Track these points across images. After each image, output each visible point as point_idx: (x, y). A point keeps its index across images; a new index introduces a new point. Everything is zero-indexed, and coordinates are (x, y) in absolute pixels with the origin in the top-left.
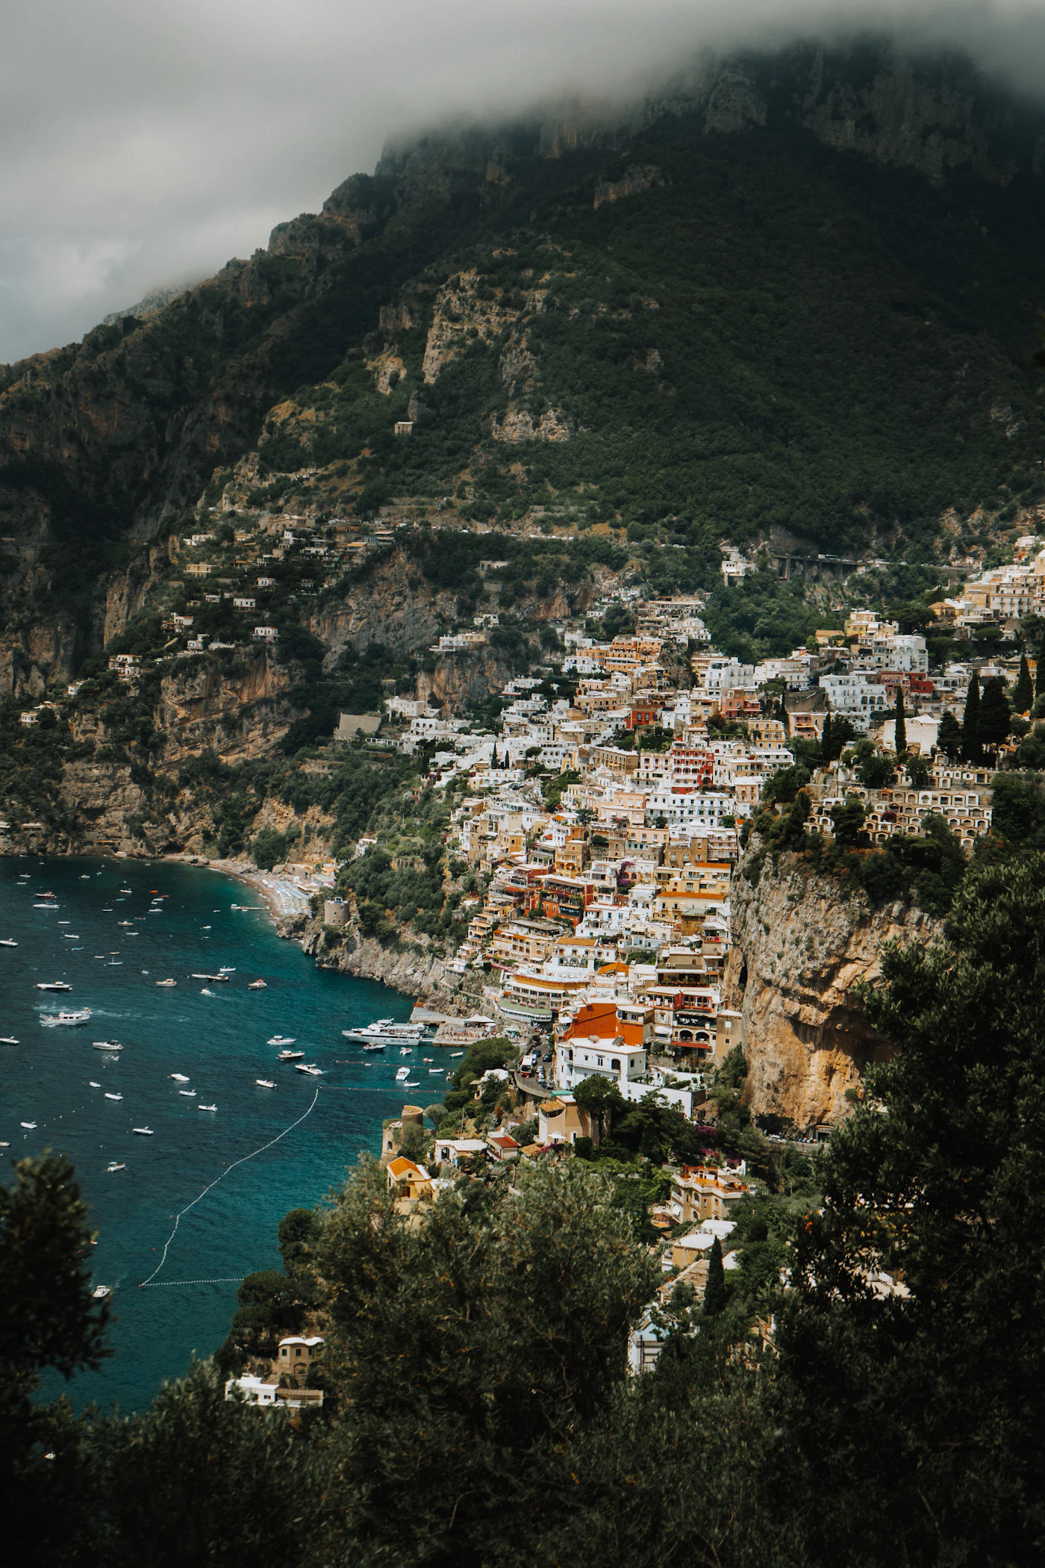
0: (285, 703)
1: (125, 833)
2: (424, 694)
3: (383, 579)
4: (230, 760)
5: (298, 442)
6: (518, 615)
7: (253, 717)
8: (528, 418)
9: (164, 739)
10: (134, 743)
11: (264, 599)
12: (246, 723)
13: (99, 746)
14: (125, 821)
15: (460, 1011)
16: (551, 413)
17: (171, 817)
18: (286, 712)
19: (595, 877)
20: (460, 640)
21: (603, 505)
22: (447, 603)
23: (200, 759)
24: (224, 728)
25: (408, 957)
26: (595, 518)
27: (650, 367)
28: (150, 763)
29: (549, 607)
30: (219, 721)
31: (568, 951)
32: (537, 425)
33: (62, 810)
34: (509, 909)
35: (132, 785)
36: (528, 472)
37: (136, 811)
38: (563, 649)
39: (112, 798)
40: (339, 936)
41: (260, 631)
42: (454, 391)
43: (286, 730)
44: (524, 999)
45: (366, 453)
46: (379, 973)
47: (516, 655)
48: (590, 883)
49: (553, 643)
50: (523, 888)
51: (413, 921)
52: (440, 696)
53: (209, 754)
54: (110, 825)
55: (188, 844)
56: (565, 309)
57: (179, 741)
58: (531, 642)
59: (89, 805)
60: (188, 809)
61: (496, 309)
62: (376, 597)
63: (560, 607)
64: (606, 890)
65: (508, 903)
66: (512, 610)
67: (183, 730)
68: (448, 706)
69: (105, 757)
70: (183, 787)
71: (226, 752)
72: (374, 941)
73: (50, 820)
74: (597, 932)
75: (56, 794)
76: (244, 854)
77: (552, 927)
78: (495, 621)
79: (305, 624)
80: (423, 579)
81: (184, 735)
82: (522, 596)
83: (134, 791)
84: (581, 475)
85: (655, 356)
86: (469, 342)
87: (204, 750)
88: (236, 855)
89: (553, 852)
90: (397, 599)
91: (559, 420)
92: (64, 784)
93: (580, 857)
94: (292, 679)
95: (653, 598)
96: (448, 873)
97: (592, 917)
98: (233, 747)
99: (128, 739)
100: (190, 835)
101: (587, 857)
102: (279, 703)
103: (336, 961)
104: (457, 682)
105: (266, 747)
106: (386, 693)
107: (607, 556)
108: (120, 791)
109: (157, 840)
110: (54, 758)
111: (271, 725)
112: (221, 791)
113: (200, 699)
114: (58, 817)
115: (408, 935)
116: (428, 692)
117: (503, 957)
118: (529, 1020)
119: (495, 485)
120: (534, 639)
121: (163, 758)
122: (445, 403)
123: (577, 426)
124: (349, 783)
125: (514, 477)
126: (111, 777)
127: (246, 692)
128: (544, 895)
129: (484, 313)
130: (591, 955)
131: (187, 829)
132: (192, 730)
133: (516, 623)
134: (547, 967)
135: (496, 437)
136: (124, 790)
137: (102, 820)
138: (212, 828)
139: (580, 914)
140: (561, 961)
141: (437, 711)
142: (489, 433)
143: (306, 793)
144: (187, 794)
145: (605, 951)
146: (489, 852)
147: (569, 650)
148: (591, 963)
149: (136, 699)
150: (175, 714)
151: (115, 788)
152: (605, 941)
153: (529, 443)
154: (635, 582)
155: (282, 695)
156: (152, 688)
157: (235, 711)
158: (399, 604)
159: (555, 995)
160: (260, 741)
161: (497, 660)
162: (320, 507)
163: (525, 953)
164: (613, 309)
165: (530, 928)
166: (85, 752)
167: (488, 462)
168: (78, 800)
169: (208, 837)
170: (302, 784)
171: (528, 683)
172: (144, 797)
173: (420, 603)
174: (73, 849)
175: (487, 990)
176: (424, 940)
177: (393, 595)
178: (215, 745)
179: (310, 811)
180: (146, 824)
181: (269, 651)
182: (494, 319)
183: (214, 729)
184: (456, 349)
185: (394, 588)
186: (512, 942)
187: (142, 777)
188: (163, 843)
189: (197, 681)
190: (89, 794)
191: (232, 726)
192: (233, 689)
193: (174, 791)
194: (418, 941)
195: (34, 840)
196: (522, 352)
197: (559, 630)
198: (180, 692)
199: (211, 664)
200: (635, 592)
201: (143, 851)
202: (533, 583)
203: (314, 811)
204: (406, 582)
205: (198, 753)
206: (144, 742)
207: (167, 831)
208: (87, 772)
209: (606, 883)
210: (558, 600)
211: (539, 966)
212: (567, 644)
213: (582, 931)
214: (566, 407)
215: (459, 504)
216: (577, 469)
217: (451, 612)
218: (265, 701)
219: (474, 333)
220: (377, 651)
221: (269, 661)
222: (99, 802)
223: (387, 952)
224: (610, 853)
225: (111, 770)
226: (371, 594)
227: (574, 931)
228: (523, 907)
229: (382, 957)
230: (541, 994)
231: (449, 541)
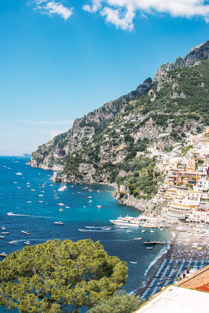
0: (126, 150)
1: (92, 178)
2: (155, 147)
3: (147, 124)
4: (114, 163)
5: (133, 105)
6: (176, 130)
7: (119, 154)
8: (178, 94)
9: (100, 158)
10: (94, 159)
11: (122, 130)
12: (117, 155)
13: (87, 160)
14: (92, 176)
15: (154, 216)
16: (182, 93)
17: (101, 175)
18: (126, 152)
19: (200, 171)
20: (163, 135)
21: (194, 109)
22: (161, 128)
23: (108, 162)
24: (113, 156)
25: (142, 200)
26: (192, 111)
27: (202, 86)
28: (97, 164)
29: (183, 128)
30: (112, 155)
31: (191, 195)
32: (179, 95)
33: (78, 173)
34: (171, 183)
35: (93, 168)
36: (178, 103)
37: (94, 174)
38: (186, 137)
39: (89, 171)
40: (124, 195)
41: (121, 136)
42: (163, 92)
43: (126, 156)
44: (175, 211)
45: (145, 104)
46: (133, 205)
47: (176, 138)
48: (198, 173)
49: (184, 135)
50: (176, 176)
51: (144, 190)
52: (159, 147)
53: (110, 161)
54: (88, 176)
55: (104, 180)
56: (184, 77)
57: (103, 159)
58: (179, 135)
59: (84, 172)
60: (105, 173)
61: (171, 79)
62: (145, 128)
63: (185, 128)
64: (203, 176)
65: (171, 181)
66: (175, 129)
67: (104, 156)
68: (161, 149)
69: (88, 162)
70: (104, 168)
71: (113, 161)
72: (133, 196)
73: (76, 175)
74: (201, 189)
75: (77, 170)
76: (115, 182)
77: (185, 187)
78: (171, 131)
79: (130, 134)
80: (156, 124)
81: (104, 158)
82: (177, 126)
83: (94, 169)
84: (189, 104)
85: (203, 84)
86: (166, 85)
87: (109, 161)
88: (114, 182)
89: (186, 165)
90: (150, 128)
91: (184, 94)
92: (79, 168)
93: (194, 166)
94: (127, 145)
95: (206, 126)
96: (154, 176)
97: (199, 184)
98: (115, 160)
99: (93, 158)
100: (105, 179)
101: (196, 166)
102: (124, 150)
103: (123, 202)
104: (163, 144)
105: (121, 160)
106: (147, 147)
107: (195, 117)
108: (91, 169)
109: (98, 180)
110: (78, 162)
111: (122, 155)
112: (112, 169)
113: (108, 150)
114: (78, 174)
115: (142, 194)
116: (156, 146)
117: (169, 198)
118: (177, 219)
119: (171, 106)
120: (180, 135)
121: (100, 162)
122: (161, 94)
123: (188, 95)
124: (137, 165)
125: (175, 105)
126: (89, 166)
127: (118, 148)
128: (182, 178)
129: (169, 80)
130: (199, 196)
131: (104, 177)
132: (106, 157)
133: (176, 131)
134: (183, 200)
135: (171, 98)
136: (92, 169)
137: (87, 175)
138: (109, 177)
139: (195, 183)
140: (189, 198)
141: (158, 150)
142: (170, 98)
143: (128, 168)
144: (104, 170)
145: (204, 195)
146: (166, 169)
147: (187, 137)
148: (199, 199)
149: (95, 151)
150: (103, 153)
151: (90, 169)
152: (204, 191)
153: (178, 98)
154: (202, 123)
155: (125, 148)
156: (98, 148)
157: (115, 152)
158: (150, 129)
159: (187, 210)
160: (120, 159)
161: (172, 139)
162: (136, 114)
163: (176, 196)
164: (194, 76)
165: (178, 188)
166: (84, 161)
167: (169, 102)
168: (82, 171)
169: (108, 179)
170: (128, 166)
171: (179, 143)
172: (96, 171)
173: (155, 129)
174: (80, 181)
175: (163, 208)
176: (146, 195)
177: (149, 128)
178: (111, 160)
179: (129, 172)
180: (96, 176)
181: (122, 139)
182: (171, 80)
183: (111, 156)
184: (163, 86)
185: (149, 126)
186: (172, 193)
187: (96, 167)
188: (99, 180)
189: (107, 146)
190: (84, 170)
191: (115, 156)
192: (115, 148)
193: (102, 169)
194: (144, 195)
195: (72, 179)
196: (176, 83)
197: (185, 133)
198: (104, 148)
199: (110, 143)
200: (202, 124)
201: (95, 182)
202: (180, 123)
203: (130, 172)
204: (152, 124)
205: (107, 161)
206: (96, 159)
207: (100, 178)
208: (84, 165)
209: (203, 173)
210: (185, 127)
211: (181, 200)
212: (187, 136)
213: (196, 188)
214: (185, 92)
215: (163, 110)
216: (188, 103)
217: (162, 130)
218: (121, 150)
219: (167, 83)
220: (145, 139)
221: (122, 141)
222: (86, 172)
223: (136, 198)
224: (204, 164)
225: (89, 165)
226: (144, 128)
227: (193, 189)
228: (176, 182)
229: (134, 200)
230: (182, 209)
231: (161, 116)
